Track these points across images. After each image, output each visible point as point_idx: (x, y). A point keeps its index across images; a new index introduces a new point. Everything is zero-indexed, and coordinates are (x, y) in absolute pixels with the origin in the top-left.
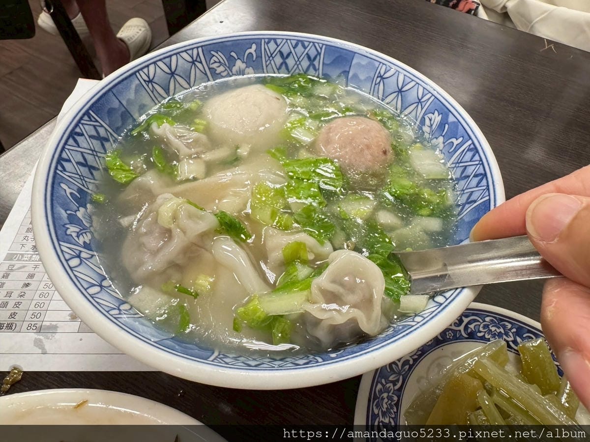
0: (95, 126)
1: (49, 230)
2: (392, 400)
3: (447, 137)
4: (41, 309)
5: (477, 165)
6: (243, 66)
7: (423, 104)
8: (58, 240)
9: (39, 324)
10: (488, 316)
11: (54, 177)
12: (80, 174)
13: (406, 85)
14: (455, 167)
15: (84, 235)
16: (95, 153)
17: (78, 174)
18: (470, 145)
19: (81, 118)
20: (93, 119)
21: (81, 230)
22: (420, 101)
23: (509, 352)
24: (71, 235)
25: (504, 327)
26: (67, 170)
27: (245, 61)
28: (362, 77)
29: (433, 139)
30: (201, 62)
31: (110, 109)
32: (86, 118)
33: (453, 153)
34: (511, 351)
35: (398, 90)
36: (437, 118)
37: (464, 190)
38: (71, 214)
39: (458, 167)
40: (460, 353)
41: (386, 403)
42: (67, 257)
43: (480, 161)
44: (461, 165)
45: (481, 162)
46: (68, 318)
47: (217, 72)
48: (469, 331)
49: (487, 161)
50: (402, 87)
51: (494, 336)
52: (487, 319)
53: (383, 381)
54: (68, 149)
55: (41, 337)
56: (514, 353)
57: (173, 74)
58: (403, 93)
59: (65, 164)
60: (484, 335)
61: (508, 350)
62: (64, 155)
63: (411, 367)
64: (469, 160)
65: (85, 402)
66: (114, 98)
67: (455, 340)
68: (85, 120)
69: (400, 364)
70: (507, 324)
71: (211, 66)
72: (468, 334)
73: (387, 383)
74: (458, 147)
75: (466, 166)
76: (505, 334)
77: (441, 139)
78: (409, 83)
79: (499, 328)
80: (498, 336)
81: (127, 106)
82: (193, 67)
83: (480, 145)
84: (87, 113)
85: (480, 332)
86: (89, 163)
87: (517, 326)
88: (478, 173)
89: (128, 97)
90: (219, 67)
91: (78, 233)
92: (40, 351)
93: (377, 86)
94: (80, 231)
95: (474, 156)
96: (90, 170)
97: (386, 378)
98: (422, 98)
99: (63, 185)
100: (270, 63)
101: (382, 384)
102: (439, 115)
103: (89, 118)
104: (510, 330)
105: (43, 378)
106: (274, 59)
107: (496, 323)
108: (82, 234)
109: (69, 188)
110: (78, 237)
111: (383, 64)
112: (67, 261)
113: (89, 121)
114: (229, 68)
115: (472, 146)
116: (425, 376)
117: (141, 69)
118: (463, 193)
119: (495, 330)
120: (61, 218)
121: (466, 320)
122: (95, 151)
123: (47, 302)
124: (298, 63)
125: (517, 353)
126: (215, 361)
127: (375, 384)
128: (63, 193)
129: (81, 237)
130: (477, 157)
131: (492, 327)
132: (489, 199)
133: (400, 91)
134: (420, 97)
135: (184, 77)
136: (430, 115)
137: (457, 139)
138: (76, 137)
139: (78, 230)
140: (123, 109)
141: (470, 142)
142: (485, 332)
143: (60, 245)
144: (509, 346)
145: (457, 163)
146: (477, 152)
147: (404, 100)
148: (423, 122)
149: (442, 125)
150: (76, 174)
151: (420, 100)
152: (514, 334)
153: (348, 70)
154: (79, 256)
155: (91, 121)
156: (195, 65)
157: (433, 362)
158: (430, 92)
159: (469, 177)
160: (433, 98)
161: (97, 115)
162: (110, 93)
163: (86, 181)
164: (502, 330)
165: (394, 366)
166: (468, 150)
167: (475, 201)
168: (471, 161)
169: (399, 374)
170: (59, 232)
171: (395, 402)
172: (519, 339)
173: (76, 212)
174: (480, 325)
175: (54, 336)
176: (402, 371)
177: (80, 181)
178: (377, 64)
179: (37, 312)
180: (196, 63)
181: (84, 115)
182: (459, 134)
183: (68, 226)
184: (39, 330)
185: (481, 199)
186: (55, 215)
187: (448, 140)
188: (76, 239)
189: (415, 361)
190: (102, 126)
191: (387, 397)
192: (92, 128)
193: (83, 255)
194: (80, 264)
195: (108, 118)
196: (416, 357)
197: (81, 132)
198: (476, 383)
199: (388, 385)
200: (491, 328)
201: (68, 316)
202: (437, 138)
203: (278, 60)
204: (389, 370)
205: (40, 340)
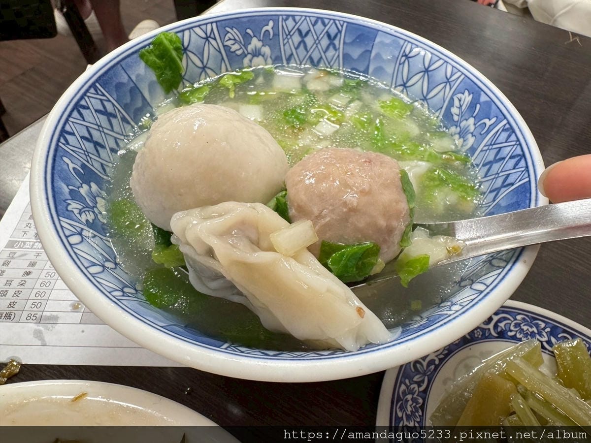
0: (101, 100)
1: (48, 204)
2: (417, 403)
3: (477, 119)
4: (42, 298)
5: (514, 145)
6: (259, 44)
7: (452, 84)
8: (58, 215)
9: (40, 314)
10: (520, 314)
11: (56, 150)
12: (84, 149)
13: (433, 64)
14: (488, 149)
15: (87, 213)
16: (101, 129)
17: (82, 150)
18: (505, 125)
19: (87, 91)
20: (100, 93)
21: (84, 207)
22: (448, 81)
23: (543, 354)
24: (73, 211)
25: (537, 326)
26: (71, 144)
27: (261, 38)
28: (386, 57)
29: (463, 121)
30: (215, 39)
31: (117, 83)
32: (92, 90)
33: (485, 135)
34: (545, 353)
35: (424, 70)
36: (467, 98)
37: (499, 174)
38: (73, 189)
39: (492, 149)
40: (490, 353)
41: (411, 406)
42: (67, 233)
43: (517, 141)
44: (495, 146)
45: (518, 143)
46: (70, 309)
47: (232, 50)
48: (499, 329)
49: (525, 141)
50: (429, 66)
51: (526, 335)
52: (519, 317)
53: (407, 381)
54: (73, 122)
55: (41, 328)
56: (548, 354)
57: (185, 50)
58: (430, 73)
59: (68, 137)
60: (515, 335)
61: (542, 352)
62: (67, 128)
63: (437, 367)
64: (504, 141)
65: (84, 395)
66: (123, 72)
67: (483, 339)
68: (91, 93)
69: (425, 364)
70: (540, 322)
71: (226, 43)
72: (498, 333)
73: (411, 384)
74: (491, 127)
75: (500, 148)
76: (538, 334)
77: (471, 121)
78: (436, 62)
79: (531, 327)
80: (530, 335)
81: (136, 80)
82: (207, 43)
83: (517, 125)
84: (93, 85)
85: (511, 331)
86: (95, 139)
87: (551, 326)
88: (515, 154)
89: (137, 72)
90: (233, 44)
91: (80, 210)
92: (39, 343)
93: (401, 66)
94: (82, 208)
95: (509, 136)
96: (95, 146)
97: (411, 379)
98: (451, 77)
99: (65, 159)
100: (288, 42)
101: (405, 384)
102: (469, 95)
103: (96, 91)
104: (544, 329)
105: (41, 371)
106: (293, 37)
107: (528, 321)
108: (84, 212)
109: (72, 162)
110: (80, 214)
111: (409, 42)
112: (67, 237)
113: (95, 94)
114: (244, 46)
115: (507, 126)
116: (452, 377)
118: (498, 177)
119: (528, 329)
120: (62, 193)
121: (496, 318)
122: (101, 126)
123: (48, 292)
124: (317, 42)
125: (552, 354)
126: (229, 349)
127: (398, 385)
128: (65, 167)
129: (83, 215)
130: (513, 138)
131: (524, 325)
132: (530, 181)
133: (427, 71)
134: (448, 76)
135: (197, 54)
136: (460, 95)
137: (490, 120)
138: (81, 110)
139: (80, 207)
140: (133, 85)
141: (505, 122)
142: (517, 331)
143: (59, 220)
144: (543, 347)
145: (491, 145)
146: (514, 132)
147: (430, 80)
148: (451, 103)
149: (472, 106)
150: (80, 149)
151: (448, 79)
152: (548, 334)
153: (370, 49)
154: (80, 234)
155: (98, 94)
156: (209, 41)
157: (460, 363)
158: (459, 71)
159: (504, 158)
160: (463, 76)
161: (104, 89)
162: (119, 66)
163: (90, 158)
164: (535, 329)
165: (418, 366)
166: (503, 130)
167: (512, 184)
168: (506, 142)
169: (424, 374)
170: (59, 207)
171: (420, 405)
172: (553, 340)
173: (79, 188)
174: (510, 324)
175: (54, 328)
176: (427, 371)
177: (84, 157)
178: (402, 42)
179: (38, 301)
180: (210, 39)
181: (90, 87)
182: (492, 114)
183: (69, 202)
184: (39, 321)
185: (519, 181)
186: (56, 189)
187: (479, 122)
188: (78, 216)
189: (441, 360)
190: (109, 101)
191: (412, 399)
192: (99, 102)
193: (84, 233)
194: (82, 241)
195: (116, 93)
196: (442, 356)
197: (86, 105)
198: (509, 385)
199: (412, 386)
200: (523, 327)
201: (70, 306)
202: (467, 120)
203: (297, 39)
204: (413, 370)
205: (40, 332)
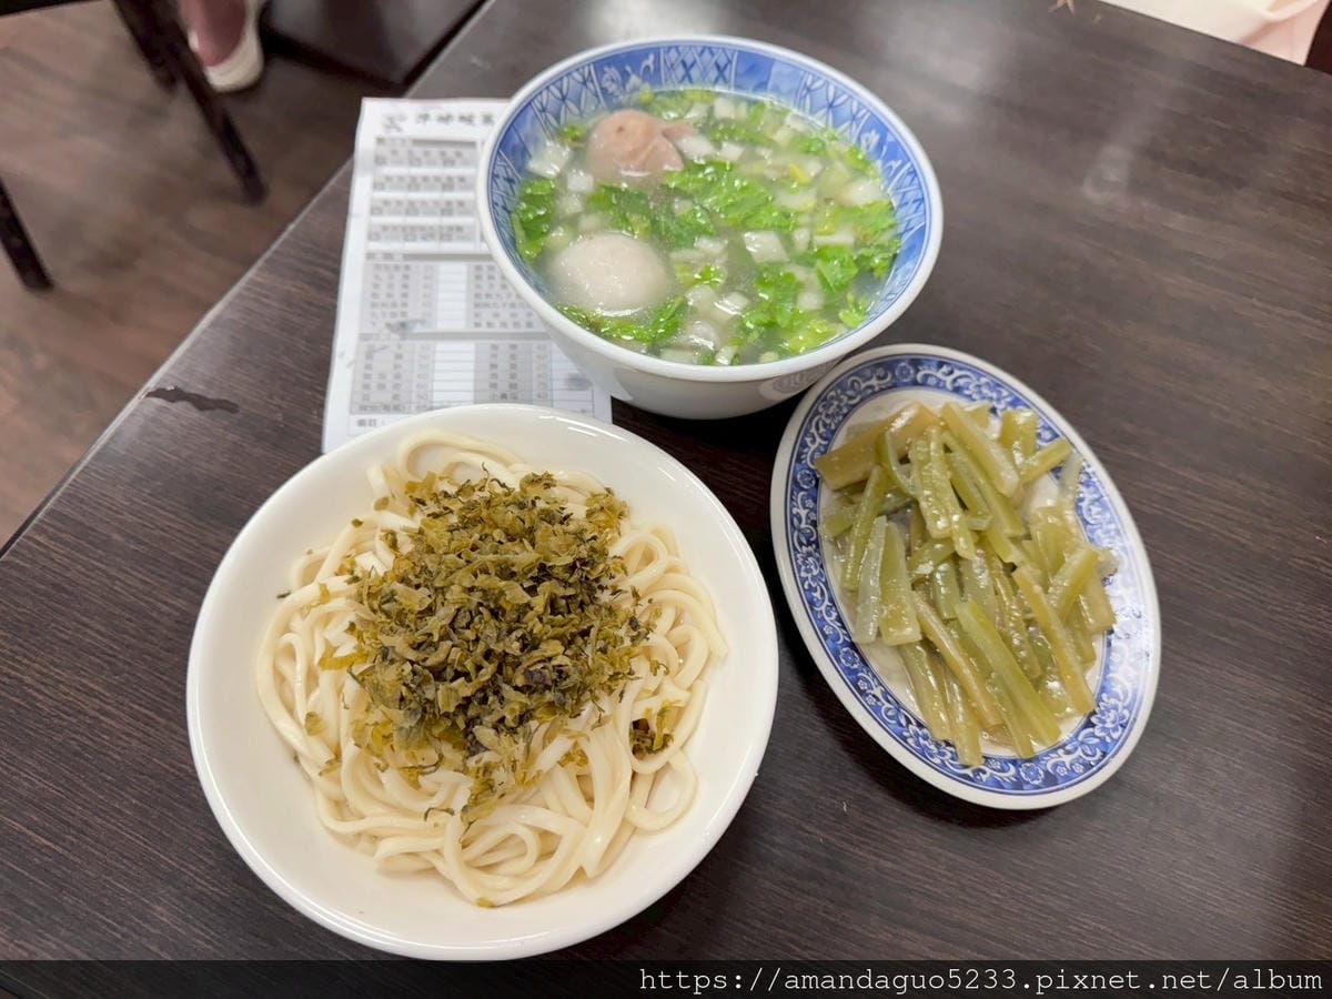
0: (505, 167)
3: (887, 159)
6: (638, 81)
7: (858, 122)
14: (895, 193)
18: (909, 167)
22: (853, 118)
27: (641, 74)
28: (784, 87)
30: (592, 81)
31: (512, 146)
32: (498, 158)
33: (892, 177)
35: (828, 104)
36: (874, 137)
39: (898, 193)
44: (900, 191)
47: (610, 92)
50: (835, 98)
57: (564, 99)
58: (834, 107)
64: (907, 185)
66: (516, 133)
68: (499, 161)
71: (603, 85)
74: (897, 170)
75: (905, 192)
77: (879, 162)
78: (841, 96)
81: (525, 141)
82: (584, 87)
84: (498, 152)
88: (916, 198)
89: (525, 132)
90: (611, 85)
93: (803, 99)
95: (912, 180)
98: (857, 113)
100: (671, 76)
106: (676, 70)
111: (810, 73)
114: (622, 85)
117: (536, 97)
124: (704, 74)
130: (915, 182)
133: (831, 106)
134: (854, 112)
135: (575, 101)
136: (867, 135)
137: (896, 162)
138: (496, 179)
140: (523, 146)
145: (897, 189)
146: (916, 175)
147: (835, 116)
148: (859, 141)
149: (880, 146)
151: (854, 116)
153: (766, 80)
155: (502, 161)
158: (865, 107)
159: (908, 203)
160: (869, 113)
161: (506, 155)
166: (907, 173)
178: (802, 73)
180: (588, 84)
181: (497, 155)
182: (898, 155)
187: (885, 164)
190: (509, 166)
192: (503, 169)
197: (498, 174)
202: (875, 161)
203: (680, 71)
